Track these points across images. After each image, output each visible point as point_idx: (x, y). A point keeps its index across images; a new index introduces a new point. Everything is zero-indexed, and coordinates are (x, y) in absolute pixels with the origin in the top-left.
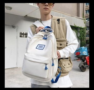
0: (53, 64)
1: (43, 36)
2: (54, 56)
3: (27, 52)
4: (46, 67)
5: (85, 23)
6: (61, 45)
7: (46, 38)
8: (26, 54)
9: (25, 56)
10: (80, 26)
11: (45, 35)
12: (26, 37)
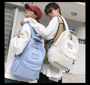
12: (84, 43)
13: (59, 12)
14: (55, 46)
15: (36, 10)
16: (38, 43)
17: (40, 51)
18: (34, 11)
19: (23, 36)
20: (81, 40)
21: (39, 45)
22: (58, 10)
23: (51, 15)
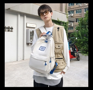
0: (50, 61)
1: (44, 40)
2: (52, 55)
3: (32, 52)
4: (46, 64)
5: (67, 18)
6: (59, 46)
7: (47, 41)
8: (32, 54)
9: (31, 55)
10: (63, 21)
11: (46, 39)
12: (8, 31)
23: (46, 16)
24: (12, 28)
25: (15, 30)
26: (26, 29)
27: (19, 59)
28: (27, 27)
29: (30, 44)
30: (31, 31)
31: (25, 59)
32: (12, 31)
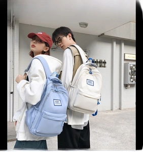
4: (98, 102)
12: (100, 66)
13: (71, 38)
14: (72, 87)
15: (47, 41)
16: (56, 84)
17: (61, 94)
18: (45, 43)
19: (37, 78)
20: (96, 62)
21: (58, 87)
22: (70, 36)
24: (105, 63)
25: (108, 65)
26: (123, 62)
27: (114, 108)
28: (125, 60)
29: (129, 86)
30: (131, 66)
31: (122, 109)
32: (105, 67)
